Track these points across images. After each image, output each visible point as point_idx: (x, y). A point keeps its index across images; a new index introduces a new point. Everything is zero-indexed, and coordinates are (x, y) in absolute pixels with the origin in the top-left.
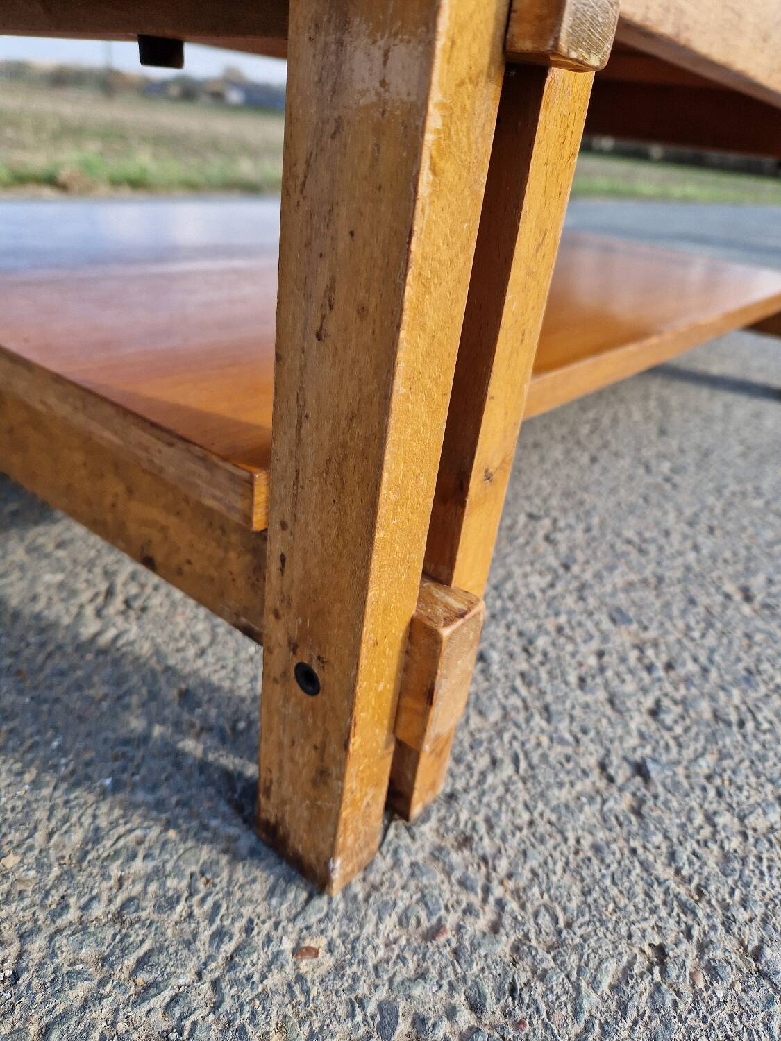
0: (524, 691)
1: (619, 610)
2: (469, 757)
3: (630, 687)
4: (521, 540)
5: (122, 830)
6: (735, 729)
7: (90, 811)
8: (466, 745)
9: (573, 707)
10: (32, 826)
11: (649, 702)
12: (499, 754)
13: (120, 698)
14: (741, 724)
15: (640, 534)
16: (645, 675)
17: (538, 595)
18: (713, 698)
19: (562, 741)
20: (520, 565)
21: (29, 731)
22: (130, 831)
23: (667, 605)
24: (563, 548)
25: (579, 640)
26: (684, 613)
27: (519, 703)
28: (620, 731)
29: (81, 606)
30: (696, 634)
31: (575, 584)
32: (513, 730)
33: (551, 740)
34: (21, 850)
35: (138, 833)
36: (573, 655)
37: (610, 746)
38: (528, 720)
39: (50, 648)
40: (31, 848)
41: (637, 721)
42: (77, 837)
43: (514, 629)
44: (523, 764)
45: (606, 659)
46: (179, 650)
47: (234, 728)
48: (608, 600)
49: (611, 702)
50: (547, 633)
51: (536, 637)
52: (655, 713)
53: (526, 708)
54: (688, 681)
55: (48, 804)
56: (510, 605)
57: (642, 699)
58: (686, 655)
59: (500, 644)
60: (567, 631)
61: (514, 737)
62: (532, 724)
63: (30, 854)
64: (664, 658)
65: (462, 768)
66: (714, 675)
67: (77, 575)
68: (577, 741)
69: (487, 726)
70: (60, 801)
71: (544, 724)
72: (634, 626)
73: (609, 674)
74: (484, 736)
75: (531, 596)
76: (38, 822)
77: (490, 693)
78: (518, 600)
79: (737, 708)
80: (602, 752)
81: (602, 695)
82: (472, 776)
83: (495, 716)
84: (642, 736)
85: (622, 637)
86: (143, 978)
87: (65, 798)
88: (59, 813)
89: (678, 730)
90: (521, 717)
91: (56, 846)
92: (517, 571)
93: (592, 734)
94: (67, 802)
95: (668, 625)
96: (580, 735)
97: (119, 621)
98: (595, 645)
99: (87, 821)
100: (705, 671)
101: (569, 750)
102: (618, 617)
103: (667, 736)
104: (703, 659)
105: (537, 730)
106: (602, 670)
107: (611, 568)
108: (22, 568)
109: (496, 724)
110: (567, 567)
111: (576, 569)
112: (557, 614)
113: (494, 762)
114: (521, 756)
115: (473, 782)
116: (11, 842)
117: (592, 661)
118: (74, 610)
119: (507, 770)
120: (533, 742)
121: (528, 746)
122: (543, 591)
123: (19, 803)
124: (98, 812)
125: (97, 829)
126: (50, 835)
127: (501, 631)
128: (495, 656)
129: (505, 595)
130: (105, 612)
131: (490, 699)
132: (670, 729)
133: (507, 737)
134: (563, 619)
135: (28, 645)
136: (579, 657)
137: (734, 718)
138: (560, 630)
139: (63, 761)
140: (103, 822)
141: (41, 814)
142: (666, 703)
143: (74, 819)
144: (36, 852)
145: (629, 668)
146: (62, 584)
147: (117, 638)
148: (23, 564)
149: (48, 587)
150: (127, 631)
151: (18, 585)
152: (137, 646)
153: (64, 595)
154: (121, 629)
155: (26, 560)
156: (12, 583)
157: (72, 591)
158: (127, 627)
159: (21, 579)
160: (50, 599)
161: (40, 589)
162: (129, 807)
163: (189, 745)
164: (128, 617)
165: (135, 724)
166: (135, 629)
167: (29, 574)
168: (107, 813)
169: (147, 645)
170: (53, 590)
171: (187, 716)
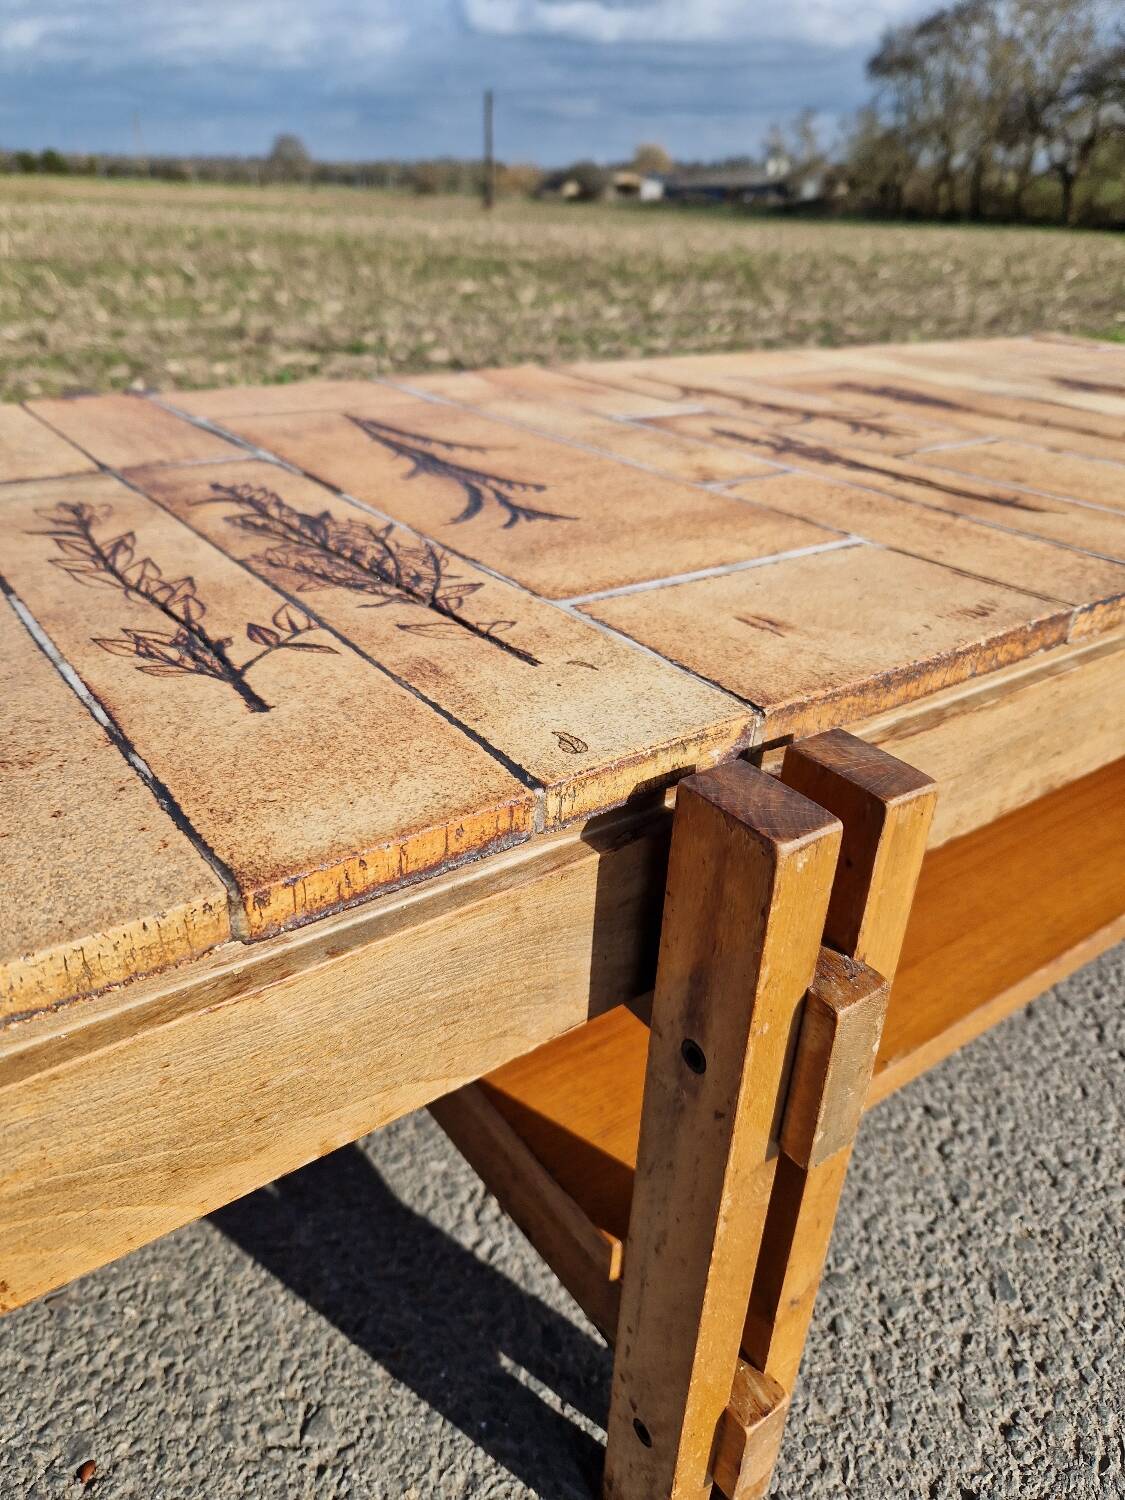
0: (870, 1380)
1: (1003, 1277)
2: (800, 1457)
3: (989, 1391)
4: (910, 1152)
5: (493, 1479)
6: (1096, 1468)
7: (470, 1454)
8: (799, 1440)
9: (918, 1411)
10: (427, 1461)
11: (1004, 1416)
12: (830, 1457)
13: (494, 1327)
14: (1105, 1463)
15: (1059, 1152)
16: (1010, 1377)
17: (913, 1240)
18: (1082, 1423)
19: (897, 1452)
20: (900, 1191)
21: (423, 1354)
22: (500, 1482)
23: (1063, 1274)
24: (957, 1168)
25: (946, 1318)
26: (1082, 1287)
27: (863, 1396)
28: (962, 1450)
29: (462, 1207)
30: (1088, 1326)
31: (961, 1229)
32: (851, 1429)
33: (886, 1448)
34: (420, 1484)
35: (506, 1485)
36: (935, 1336)
37: (947, 1468)
38: (867, 1419)
40: (426, 1484)
41: (987, 1437)
42: (460, 1478)
43: (875, 1290)
44: (851, 1474)
45: (971, 1347)
47: (587, 1381)
48: (993, 1259)
49: (962, 1407)
50: (912, 1301)
51: (898, 1308)
52: (1006, 1430)
53: (869, 1403)
54: (1057, 1390)
55: (439, 1441)
56: (877, 1253)
57: (998, 1412)
58: (1066, 1355)
59: (856, 1312)
60: (936, 1302)
61: (849, 1438)
62: (871, 1426)
63: (426, 1490)
64: (1039, 1354)
65: (791, 1467)
66: (1092, 1389)
68: (913, 1454)
69: (825, 1418)
70: (447, 1439)
71: (883, 1426)
72: (1018, 1303)
73: (970, 1369)
74: (820, 1431)
75: (903, 1242)
76: (431, 1458)
77: (834, 1378)
78: (888, 1246)
79: (1107, 1439)
80: (937, 1472)
81: (954, 1397)
82: (798, 1479)
83: (834, 1408)
84: (985, 1456)
85: (999, 1316)
87: (450, 1437)
88: (447, 1452)
89: (1028, 1459)
90: (860, 1416)
91: (445, 1485)
92: (896, 1202)
93: (931, 1449)
94: (452, 1441)
95: (1057, 1308)
96: (918, 1448)
97: (494, 1228)
98: (962, 1324)
99: (467, 1463)
100: (1083, 1379)
101: (903, 1465)
102: (998, 1288)
103: (1014, 1463)
104: (1085, 1363)
105: (874, 1433)
106: (962, 1362)
107: (1009, 1208)
109: (834, 1418)
110: (955, 1201)
111: (965, 1204)
112: (928, 1276)
113: (823, 1465)
114: (852, 1465)
115: (798, 1488)
116: (412, 1475)
117: (955, 1348)
118: (457, 1212)
119: (835, 1478)
120: (868, 1447)
121: (861, 1452)
122: (920, 1235)
123: (417, 1436)
124: (476, 1457)
125: (475, 1475)
126: (441, 1472)
127: (862, 1291)
128: (848, 1326)
129: (875, 1238)
130: (482, 1218)
131: (833, 1384)
132: (1019, 1456)
133: (842, 1436)
134: (934, 1282)
135: (419, 1251)
136: (941, 1341)
137: (1098, 1455)
138: (927, 1297)
139: (449, 1395)
140: (479, 1468)
141: (433, 1451)
142: (1025, 1418)
143: (458, 1461)
144: (431, 1488)
145: (994, 1365)
146: (445, 1175)
147: (491, 1253)
148: (413, 1142)
149: (434, 1178)
150: (500, 1245)
151: (411, 1173)
152: (509, 1265)
153: (448, 1190)
154: (496, 1241)
155: (415, 1139)
156: (404, 1170)
157: (454, 1185)
158: (500, 1239)
159: (412, 1164)
160: (436, 1193)
161: (428, 1180)
162: (500, 1456)
163: (549, 1396)
164: (500, 1227)
165: (506, 1362)
166: (507, 1243)
167: (419, 1158)
168: (483, 1460)
169: (517, 1264)
170: (438, 1181)
171: (548, 1359)
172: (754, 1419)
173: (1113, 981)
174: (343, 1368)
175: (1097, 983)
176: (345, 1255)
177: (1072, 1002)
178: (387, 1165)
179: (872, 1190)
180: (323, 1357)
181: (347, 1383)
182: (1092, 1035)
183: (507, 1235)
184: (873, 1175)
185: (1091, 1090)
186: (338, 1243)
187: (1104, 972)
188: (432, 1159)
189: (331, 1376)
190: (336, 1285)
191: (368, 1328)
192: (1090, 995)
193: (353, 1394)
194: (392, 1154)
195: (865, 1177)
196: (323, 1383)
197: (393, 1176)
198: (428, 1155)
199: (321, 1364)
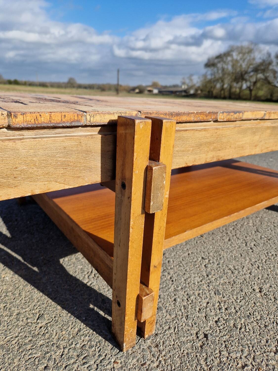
0: (183, 311)
1: (218, 291)
2: (164, 326)
3: (213, 313)
4: (197, 266)
5: (85, 330)
6: (238, 330)
7: (80, 324)
8: (164, 322)
9: (194, 317)
10: (68, 326)
11: (216, 319)
12: (171, 326)
13: (89, 299)
14: (241, 329)
15: (234, 267)
16: (218, 311)
17: (197, 283)
18: (235, 320)
19: (188, 325)
20: (194, 274)
21: (71, 304)
22: (87, 330)
23: (233, 291)
24: (209, 270)
25: (203, 298)
26: (237, 293)
27: (181, 314)
28: (205, 325)
29: (85, 275)
30: (239, 301)
31: (209, 281)
32: (177, 320)
33: (186, 325)
34: (66, 331)
35: (88, 331)
36: (200, 302)
37: (201, 329)
38: (181, 319)
39: (77, 285)
40: (68, 330)
41: (211, 323)
42: (77, 330)
43: (186, 293)
44: (176, 330)
45: (209, 305)
46: (103, 289)
48: (216, 287)
49: (205, 317)
50: (195, 295)
51: (191, 296)
52: (216, 322)
53: (182, 315)
54: (230, 314)
55: (72, 322)
56: (187, 285)
57: (215, 318)
58: (233, 307)
59: (181, 297)
60: (201, 295)
61: (176, 322)
62: (182, 320)
63: (67, 332)
64: (226, 306)
65: (161, 328)
66: (239, 313)
67: (85, 266)
68: (192, 326)
69: (171, 318)
70: (74, 321)
71: (185, 320)
72: (221, 296)
73: (208, 309)
74: (169, 321)
75: (194, 284)
76: (70, 325)
77: (174, 310)
78: (190, 285)
79: (241, 324)
80: (198, 330)
81: (204, 315)
82: (163, 331)
83: (173, 316)
84: (210, 327)
85: (217, 298)
86: (84, 361)
87: (75, 321)
88: (74, 324)
89: (221, 327)
90: (180, 318)
91: (72, 331)
92: (193, 275)
93: (197, 325)
94: (75, 322)
95: (231, 297)
96: (194, 325)
97: (92, 279)
98: (207, 300)
99: (79, 326)
100: (237, 312)
101: (190, 328)
102: (217, 292)
103: (218, 328)
104: (237, 309)
105: (183, 321)
106: (206, 307)
107: (220, 277)
108: (74, 263)
109: (173, 318)
110: (208, 276)
111: (210, 277)
112: (199, 290)
113: (169, 328)
114: (177, 328)
115: (162, 332)
116: (64, 329)
117: (205, 305)
118: (83, 276)
119: (172, 330)
120: (181, 324)
121: (179, 325)
122: (198, 282)
123: (67, 321)
124: (81, 325)
125: (80, 329)
126: (72, 328)
127: (183, 293)
128: (178, 300)
129: (187, 282)
130: (89, 277)
131: (173, 311)
132: (219, 327)
133: (175, 322)
134: (201, 291)
135: (73, 283)
136: (201, 303)
137: (239, 327)
138: (199, 294)
139: (76, 312)
140: (82, 327)
141: (70, 324)
142: (221, 319)
143: (76, 326)
144: (69, 331)
145: (214, 308)
146: (82, 269)
147: (91, 284)
148: (74, 262)
149: (79, 269)
150: (93, 282)
151: (73, 268)
152: (95, 287)
153: (82, 271)
154: (92, 282)
155: (75, 261)
156: (71, 267)
157: (83, 271)
158: (94, 281)
159: (73, 266)
160: (79, 272)
161: (77, 270)
162: (87, 325)
163: (102, 313)
164: (94, 279)
165: (91, 306)
166: (95, 282)
167: (75, 265)
168: (83, 326)
169: (97, 287)
170: (80, 270)
171: (102, 305)
172: (145, 296)
173: (250, 234)
174: (50, 306)
175: (246, 235)
176: (54, 284)
177: (240, 238)
178: (67, 266)
179: (187, 273)
180: (45, 304)
181: (50, 310)
182: (244, 245)
183: (95, 281)
184: (188, 270)
185: (243, 255)
186: (53, 282)
187: (248, 233)
188: (79, 265)
189: (46, 308)
190: (51, 290)
191: (58, 299)
192: (244, 237)
193: (51, 312)
194: (69, 264)
195: (186, 270)
196: (44, 310)
197: (68, 269)
198: (78, 265)
199: (44, 306)
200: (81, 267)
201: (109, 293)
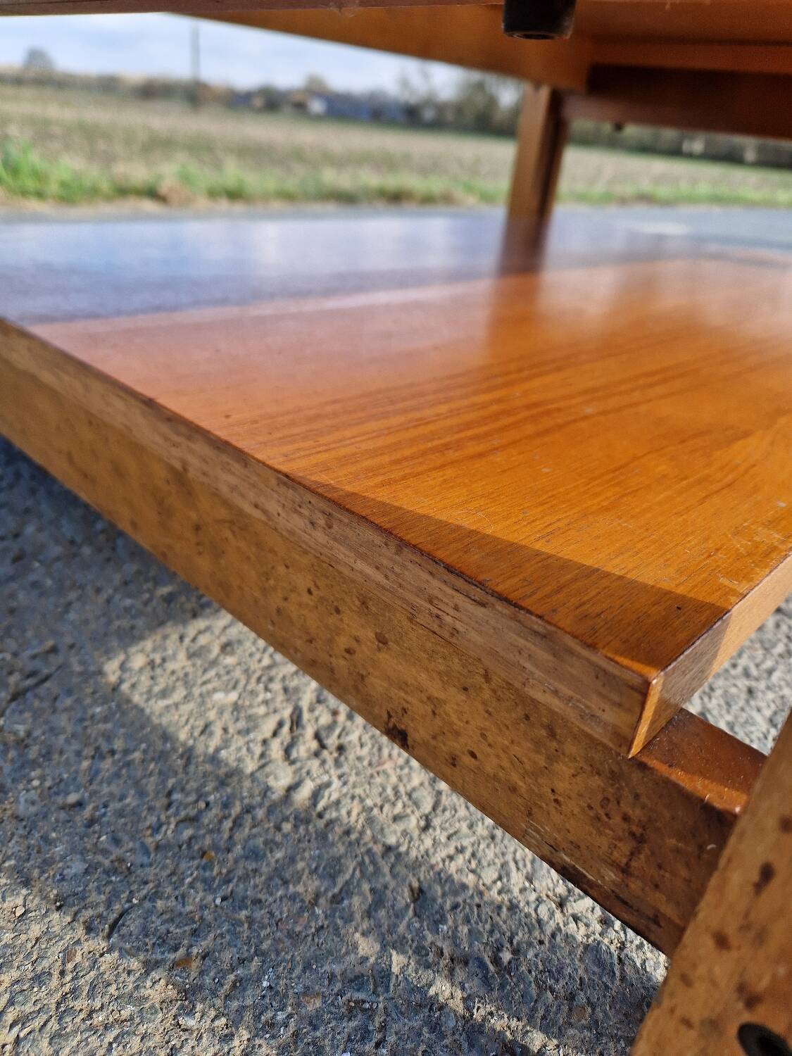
13: (336, 899)
21: (227, 956)
29: (265, 743)
39: (236, 810)
46: (396, 819)
47: (496, 961)
67: (253, 693)
97: (314, 764)
108: (186, 680)
118: (258, 750)
130: (294, 755)
139: (281, 1016)
146: (236, 707)
147: (316, 796)
148: (186, 675)
149: (221, 712)
150: (328, 785)
151: (186, 708)
152: (344, 812)
153: (242, 724)
154: (319, 782)
155: (190, 670)
156: (177, 705)
157: (250, 718)
158: (326, 778)
159: (187, 698)
160: (225, 730)
161: (212, 715)
163: (444, 990)
164: (323, 762)
166: (336, 784)
167: (196, 691)
169: (356, 809)
170: (227, 716)
171: (430, 937)
174: (91, 995)
176: (91, 822)
178: (152, 702)
179: (762, 685)
180: (55, 982)
181: (99, 1018)
183: (334, 773)
184: (754, 672)
186: (80, 804)
188: (215, 690)
189: (69, 1010)
190: (77, 867)
191: (133, 924)
193: (110, 1037)
194: (156, 689)
195: (747, 674)
196: (53, 1025)
197: (160, 715)
198: (210, 686)
199: (50, 994)
200: (233, 696)
201: (435, 843)
